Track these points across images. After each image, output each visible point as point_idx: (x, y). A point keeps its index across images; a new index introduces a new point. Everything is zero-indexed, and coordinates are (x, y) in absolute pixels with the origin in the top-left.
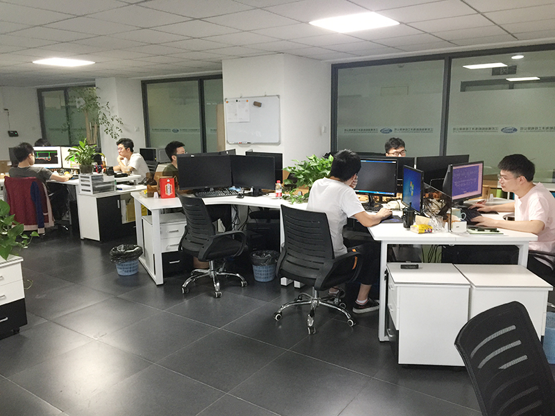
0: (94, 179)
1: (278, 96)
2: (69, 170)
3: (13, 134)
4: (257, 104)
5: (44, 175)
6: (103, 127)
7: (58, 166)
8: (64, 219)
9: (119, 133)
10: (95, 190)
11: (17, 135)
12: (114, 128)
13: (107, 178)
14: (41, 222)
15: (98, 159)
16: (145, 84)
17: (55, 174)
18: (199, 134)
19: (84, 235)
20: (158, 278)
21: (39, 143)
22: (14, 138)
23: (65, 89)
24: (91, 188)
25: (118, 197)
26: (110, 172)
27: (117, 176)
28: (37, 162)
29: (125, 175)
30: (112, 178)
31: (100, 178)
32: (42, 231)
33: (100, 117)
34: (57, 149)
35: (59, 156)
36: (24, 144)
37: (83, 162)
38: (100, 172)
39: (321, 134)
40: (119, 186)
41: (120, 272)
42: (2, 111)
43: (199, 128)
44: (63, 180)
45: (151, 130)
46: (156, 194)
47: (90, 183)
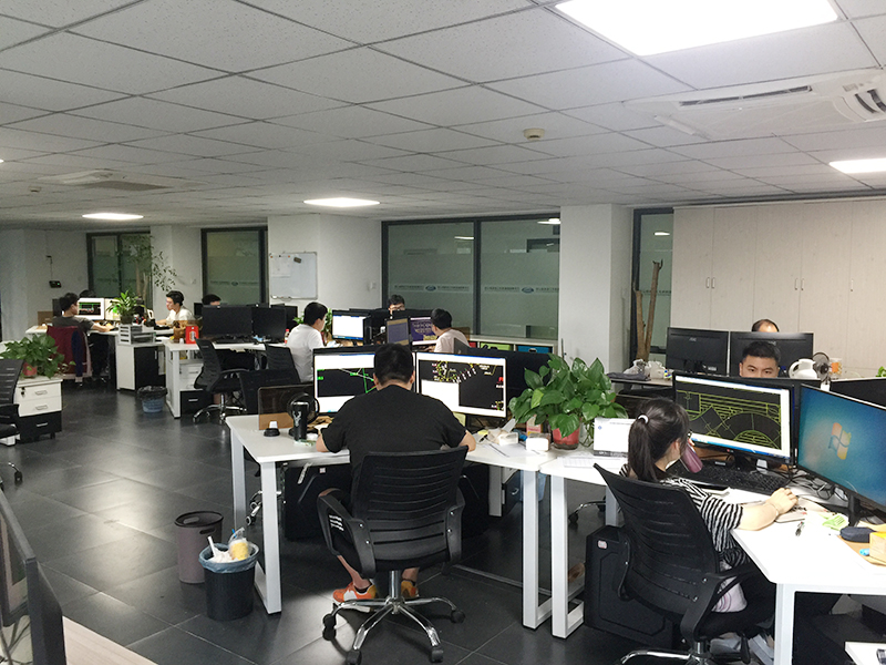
0: (133, 329)
1: (315, 253)
2: (112, 322)
3: (54, 285)
4: (297, 260)
5: (87, 325)
6: (154, 279)
7: (101, 317)
8: (103, 374)
9: (172, 285)
10: (134, 341)
11: (60, 286)
12: (166, 281)
13: (146, 329)
14: (79, 370)
15: (140, 311)
16: (204, 232)
17: (98, 325)
18: (258, 287)
19: (120, 385)
20: (176, 411)
21: (85, 295)
22: (56, 289)
23: (119, 235)
24: (129, 338)
25: (156, 348)
26: (152, 323)
27: (157, 328)
28: (81, 313)
29: (168, 328)
30: (151, 329)
31: (140, 329)
32: (78, 380)
33: (153, 266)
34: (101, 300)
35: (102, 308)
36: (68, 294)
37: (123, 313)
38: (140, 322)
39: (368, 289)
40: (158, 338)
41: (145, 409)
42: (45, 258)
43: (258, 280)
44: (104, 330)
45: (209, 283)
46: (182, 340)
47: (129, 333)
